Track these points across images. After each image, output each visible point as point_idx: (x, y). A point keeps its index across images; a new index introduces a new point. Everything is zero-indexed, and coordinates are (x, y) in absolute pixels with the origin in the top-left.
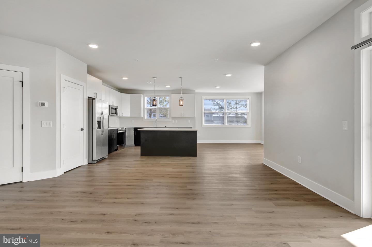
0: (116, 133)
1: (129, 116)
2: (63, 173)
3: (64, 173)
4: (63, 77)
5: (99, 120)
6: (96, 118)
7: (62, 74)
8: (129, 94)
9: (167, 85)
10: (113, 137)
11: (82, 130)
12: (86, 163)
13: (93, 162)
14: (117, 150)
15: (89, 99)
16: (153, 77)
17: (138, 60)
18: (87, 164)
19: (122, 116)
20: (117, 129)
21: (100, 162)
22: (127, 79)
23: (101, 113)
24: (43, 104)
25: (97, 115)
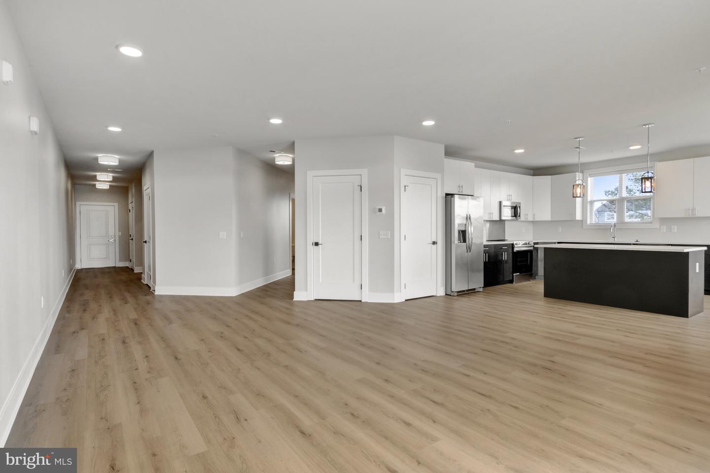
0: (510, 251)
1: (549, 219)
2: (404, 300)
3: (406, 300)
4: (404, 171)
5: (463, 229)
6: (456, 226)
7: (402, 169)
8: (550, 176)
9: (632, 146)
10: (500, 258)
11: (434, 243)
12: (441, 292)
13: (452, 294)
14: (511, 282)
15: (447, 196)
16: (575, 138)
17: (509, 121)
18: (445, 294)
19: (534, 219)
20: (513, 244)
21: (464, 295)
22: (523, 153)
23: (467, 218)
24: (380, 210)
25: (458, 222)
